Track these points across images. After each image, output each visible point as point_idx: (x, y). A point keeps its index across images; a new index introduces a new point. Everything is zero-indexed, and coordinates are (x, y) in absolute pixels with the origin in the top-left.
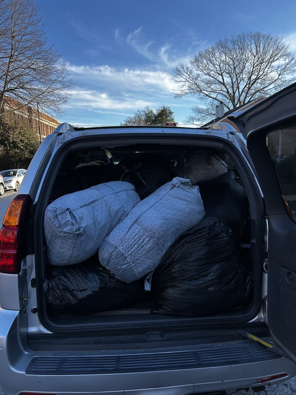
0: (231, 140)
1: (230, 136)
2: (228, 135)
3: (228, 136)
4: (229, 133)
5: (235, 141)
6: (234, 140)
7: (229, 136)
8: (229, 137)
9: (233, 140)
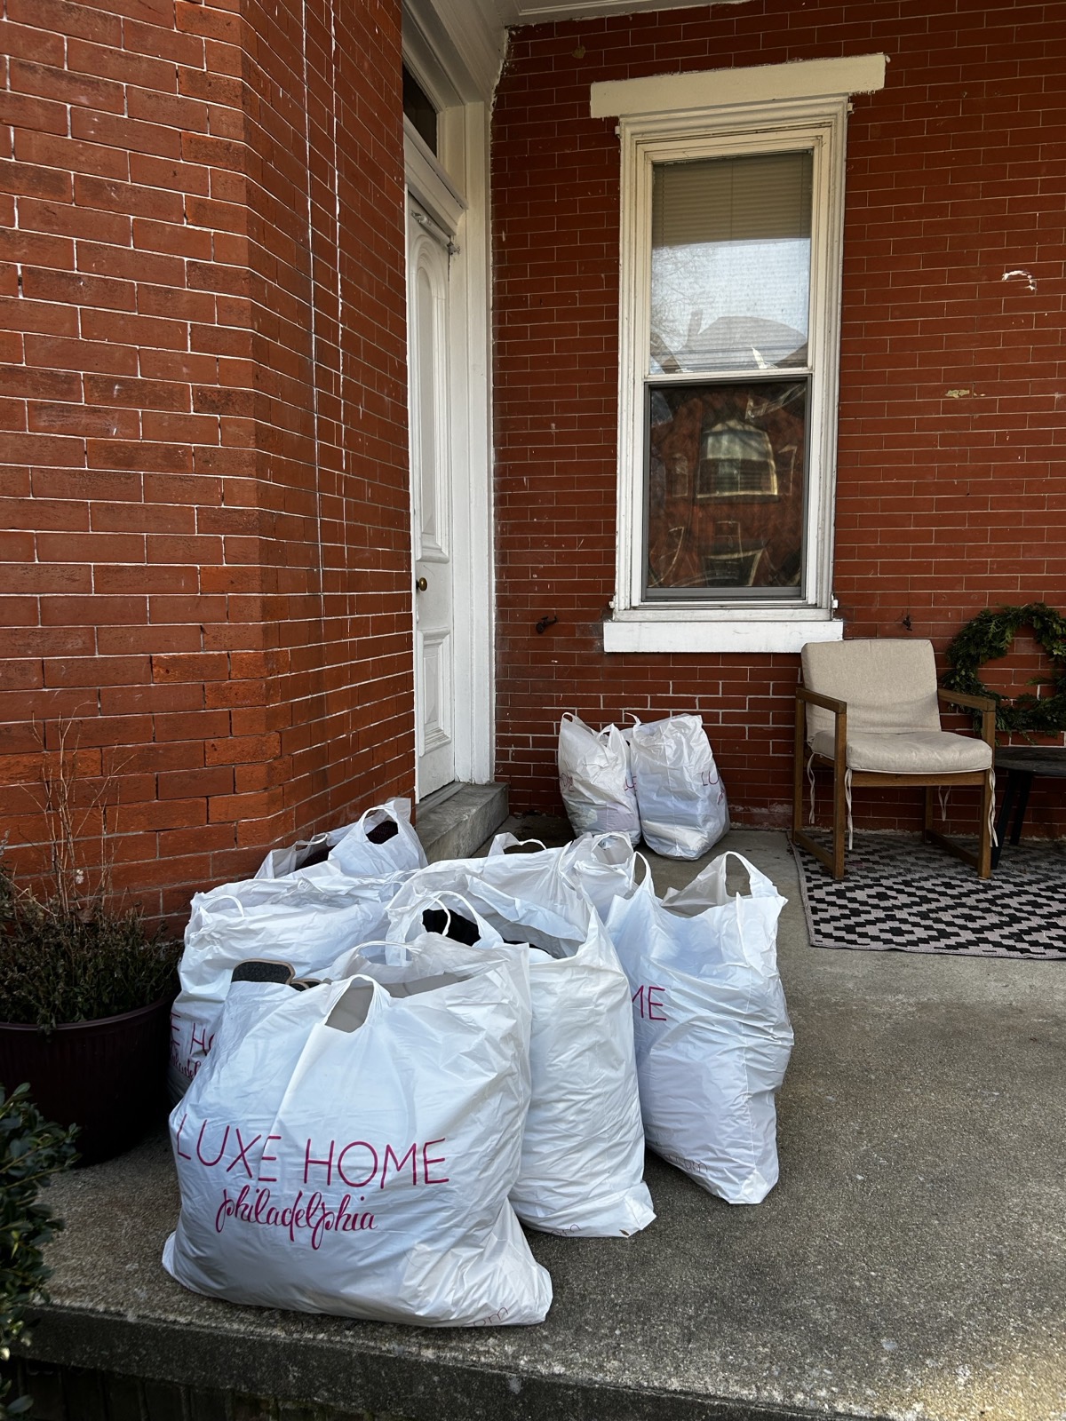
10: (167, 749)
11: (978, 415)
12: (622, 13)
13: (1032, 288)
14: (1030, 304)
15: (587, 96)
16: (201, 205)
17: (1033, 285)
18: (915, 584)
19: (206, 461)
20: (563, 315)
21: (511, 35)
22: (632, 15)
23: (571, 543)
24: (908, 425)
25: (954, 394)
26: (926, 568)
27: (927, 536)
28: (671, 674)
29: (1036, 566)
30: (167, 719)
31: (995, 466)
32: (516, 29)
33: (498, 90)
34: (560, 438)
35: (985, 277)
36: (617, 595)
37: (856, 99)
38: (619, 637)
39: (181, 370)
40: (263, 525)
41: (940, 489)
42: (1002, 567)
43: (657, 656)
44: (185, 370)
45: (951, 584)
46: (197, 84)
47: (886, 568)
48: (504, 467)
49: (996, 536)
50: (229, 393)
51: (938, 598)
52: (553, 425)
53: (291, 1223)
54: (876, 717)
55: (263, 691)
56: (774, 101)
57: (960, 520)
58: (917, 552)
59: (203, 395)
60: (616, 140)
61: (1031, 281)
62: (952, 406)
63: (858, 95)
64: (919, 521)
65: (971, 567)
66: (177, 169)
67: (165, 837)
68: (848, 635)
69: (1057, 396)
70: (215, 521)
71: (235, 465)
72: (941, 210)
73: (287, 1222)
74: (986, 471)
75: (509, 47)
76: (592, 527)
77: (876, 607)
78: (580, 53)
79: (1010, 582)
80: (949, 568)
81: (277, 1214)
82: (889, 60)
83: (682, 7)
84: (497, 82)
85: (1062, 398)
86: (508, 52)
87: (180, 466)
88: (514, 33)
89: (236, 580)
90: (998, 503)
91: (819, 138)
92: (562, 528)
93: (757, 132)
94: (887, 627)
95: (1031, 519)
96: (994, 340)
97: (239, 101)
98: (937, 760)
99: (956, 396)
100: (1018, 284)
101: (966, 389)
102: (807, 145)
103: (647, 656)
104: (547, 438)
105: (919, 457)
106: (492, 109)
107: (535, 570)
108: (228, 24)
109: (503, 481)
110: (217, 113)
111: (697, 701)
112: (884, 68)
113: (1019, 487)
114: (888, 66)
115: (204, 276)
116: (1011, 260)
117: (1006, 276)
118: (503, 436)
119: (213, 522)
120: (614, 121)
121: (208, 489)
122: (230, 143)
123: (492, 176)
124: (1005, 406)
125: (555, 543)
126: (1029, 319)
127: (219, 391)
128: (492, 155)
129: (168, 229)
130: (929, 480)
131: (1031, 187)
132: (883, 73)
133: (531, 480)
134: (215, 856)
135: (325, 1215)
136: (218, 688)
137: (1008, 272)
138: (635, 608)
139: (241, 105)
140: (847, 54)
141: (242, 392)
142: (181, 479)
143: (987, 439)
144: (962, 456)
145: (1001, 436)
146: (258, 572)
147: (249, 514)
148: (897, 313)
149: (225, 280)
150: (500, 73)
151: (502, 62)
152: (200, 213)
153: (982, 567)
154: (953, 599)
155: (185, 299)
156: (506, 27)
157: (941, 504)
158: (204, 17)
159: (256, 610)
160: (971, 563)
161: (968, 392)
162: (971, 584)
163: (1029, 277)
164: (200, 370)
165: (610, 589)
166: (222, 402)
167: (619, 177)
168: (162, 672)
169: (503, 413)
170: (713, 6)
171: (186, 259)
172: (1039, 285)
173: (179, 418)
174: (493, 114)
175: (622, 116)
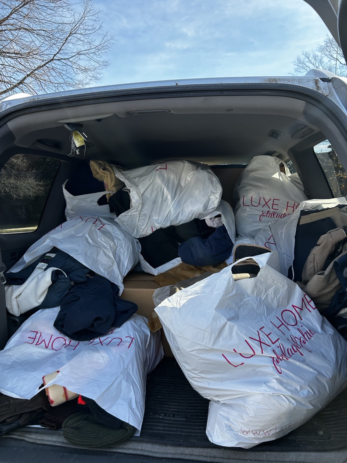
0: (324, 92)
1: (321, 84)
2: (316, 82)
3: (317, 86)
4: (320, 80)
5: (333, 93)
6: (330, 92)
7: (319, 85)
8: (318, 88)
9: (328, 91)
53: (297, 349)
73: (296, 351)
81: (291, 350)
135: (300, 340)
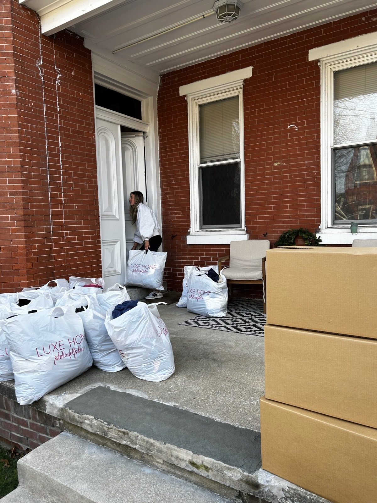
10: (4, 266)
11: (283, 170)
12: (186, 67)
13: (297, 130)
14: (296, 134)
15: (178, 90)
16: (10, 155)
17: (297, 129)
18: (268, 223)
19: (11, 206)
20: (175, 150)
21: (161, 77)
22: (188, 67)
23: (179, 213)
24: (264, 174)
25: (276, 164)
26: (271, 218)
27: (271, 208)
28: (205, 251)
29: (303, 216)
30: (4, 259)
31: (289, 185)
32: (162, 75)
33: (158, 92)
34: (176, 184)
35: (283, 128)
36: (191, 228)
37: (245, 81)
38: (191, 240)
39: (6, 188)
40: (25, 218)
41: (274, 193)
42: (293, 217)
43: (201, 245)
44: (7, 188)
45: (278, 222)
46: (8, 131)
47: (260, 218)
48: (163, 193)
49: (290, 207)
50: (16, 192)
51: (275, 227)
52: (174, 181)
54: (248, 263)
55: (25, 254)
56: (224, 84)
57: (280, 203)
58: (268, 213)
59: (11, 193)
60: (186, 101)
61: (296, 128)
62: (276, 168)
63: (245, 79)
64: (268, 203)
65: (284, 217)
66: (4, 149)
67: (4, 284)
68: (250, 238)
69: (306, 162)
70: (14, 218)
71: (18, 206)
72: (270, 109)
74: (286, 187)
75: (161, 80)
76: (184, 209)
77: (257, 230)
78: (176, 79)
79: (295, 222)
80: (277, 217)
82: (253, 68)
83: (200, 62)
84: (158, 90)
85: (308, 163)
86: (161, 82)
87: (6, 208)
88: (161, 76)
89: (19, 230)
90: (291, 197)
91: (239, 92)
92: (177, 209)
93: (223, 93)
94: (261, 236)
95: (301, 201)
96: (287, 146)
97: (17, 133)
98: (244, 276)
99: (277, 165)
100: (293, 128)
101: (279, 162)
102: (237, 94)
103: (198, 245)
104: (172, 185)
105: (267, 184)
106: (157, 97)
107: (171, 221)
108: (15, 118)
109: (163, 197)
110: (12, 136)
111: (211, 258)
112: (252, 70)
113: (296, 191)
114: (253, 70)
115: (10, 169)
116: (290, 122)
117: (289, 127)
118: (162, 185)
119: (13, 219)
120: (185, 96)
121: (12, 212)
122: (16, 141)
123: (158, 115)
124: (292, 166)
125: (175, 214)
126: (296, 139)
127: (14, 192)
128: (158, 109)
129: (2, 161)
130: (270, 191)
131: (295, 99)
132: (252, 72)
133: (169, 196)
134: (15, 289)
136: (15, 253)
137: (289, 126)
138: (198, 231)
139: (18, 133)
140: (242, 68)
141: (19, 191)
142: (6, 210)
143: (286, 177)
144: (280, 183)
145: (290, 176)
146: (24, 228)
147: (21, 216)
148: (259, 141)
149: (15, 169)
150: (159, 87)
151: (159, 84)
152: (9, 156)
153: (287, 217)
154: (279, 227)
155: (6, 174)
156: (159, 75)
157: (274, 198)
158: (9, 117)
159: (23, 236)
160: (284, 216)
161: (280, 163)
162: (284, 222)
163: (296, 126)
164: (9, 188)
165: (189, 226)
166: (15, 194)
167: (187, 111)
168: (3, 250)
169: (162, 179)
170: (208, 61)
171: (7, 166)
172: (299, 129)
173: (5, 198)
174: (158, 98)
175: (187, 94)
